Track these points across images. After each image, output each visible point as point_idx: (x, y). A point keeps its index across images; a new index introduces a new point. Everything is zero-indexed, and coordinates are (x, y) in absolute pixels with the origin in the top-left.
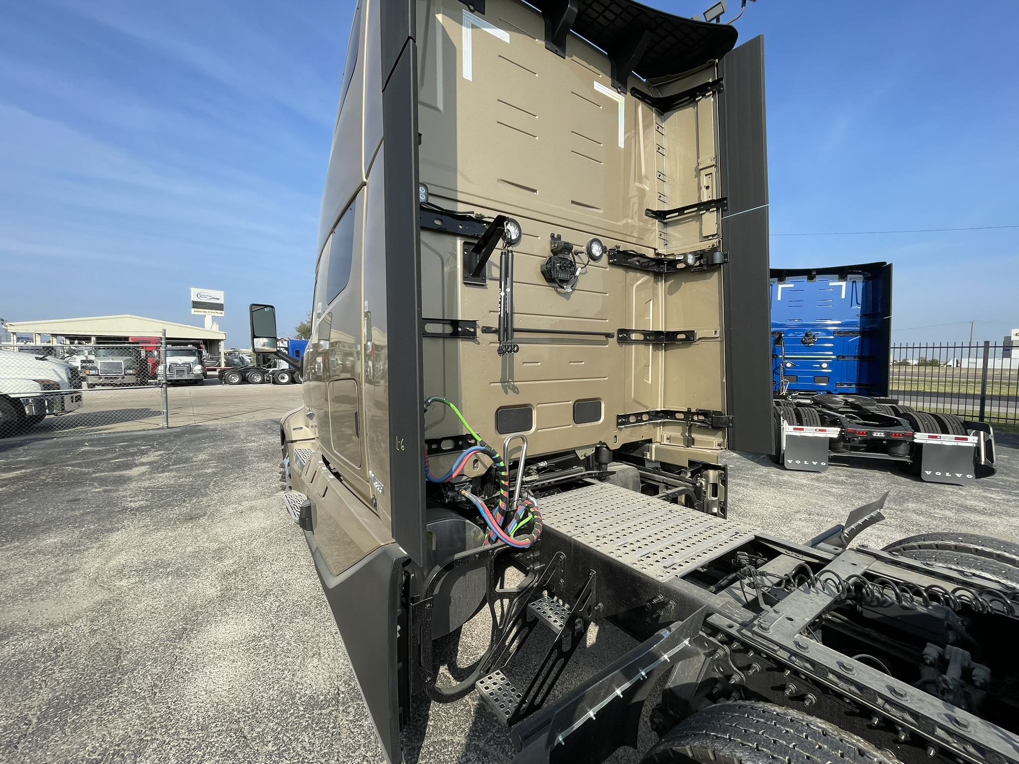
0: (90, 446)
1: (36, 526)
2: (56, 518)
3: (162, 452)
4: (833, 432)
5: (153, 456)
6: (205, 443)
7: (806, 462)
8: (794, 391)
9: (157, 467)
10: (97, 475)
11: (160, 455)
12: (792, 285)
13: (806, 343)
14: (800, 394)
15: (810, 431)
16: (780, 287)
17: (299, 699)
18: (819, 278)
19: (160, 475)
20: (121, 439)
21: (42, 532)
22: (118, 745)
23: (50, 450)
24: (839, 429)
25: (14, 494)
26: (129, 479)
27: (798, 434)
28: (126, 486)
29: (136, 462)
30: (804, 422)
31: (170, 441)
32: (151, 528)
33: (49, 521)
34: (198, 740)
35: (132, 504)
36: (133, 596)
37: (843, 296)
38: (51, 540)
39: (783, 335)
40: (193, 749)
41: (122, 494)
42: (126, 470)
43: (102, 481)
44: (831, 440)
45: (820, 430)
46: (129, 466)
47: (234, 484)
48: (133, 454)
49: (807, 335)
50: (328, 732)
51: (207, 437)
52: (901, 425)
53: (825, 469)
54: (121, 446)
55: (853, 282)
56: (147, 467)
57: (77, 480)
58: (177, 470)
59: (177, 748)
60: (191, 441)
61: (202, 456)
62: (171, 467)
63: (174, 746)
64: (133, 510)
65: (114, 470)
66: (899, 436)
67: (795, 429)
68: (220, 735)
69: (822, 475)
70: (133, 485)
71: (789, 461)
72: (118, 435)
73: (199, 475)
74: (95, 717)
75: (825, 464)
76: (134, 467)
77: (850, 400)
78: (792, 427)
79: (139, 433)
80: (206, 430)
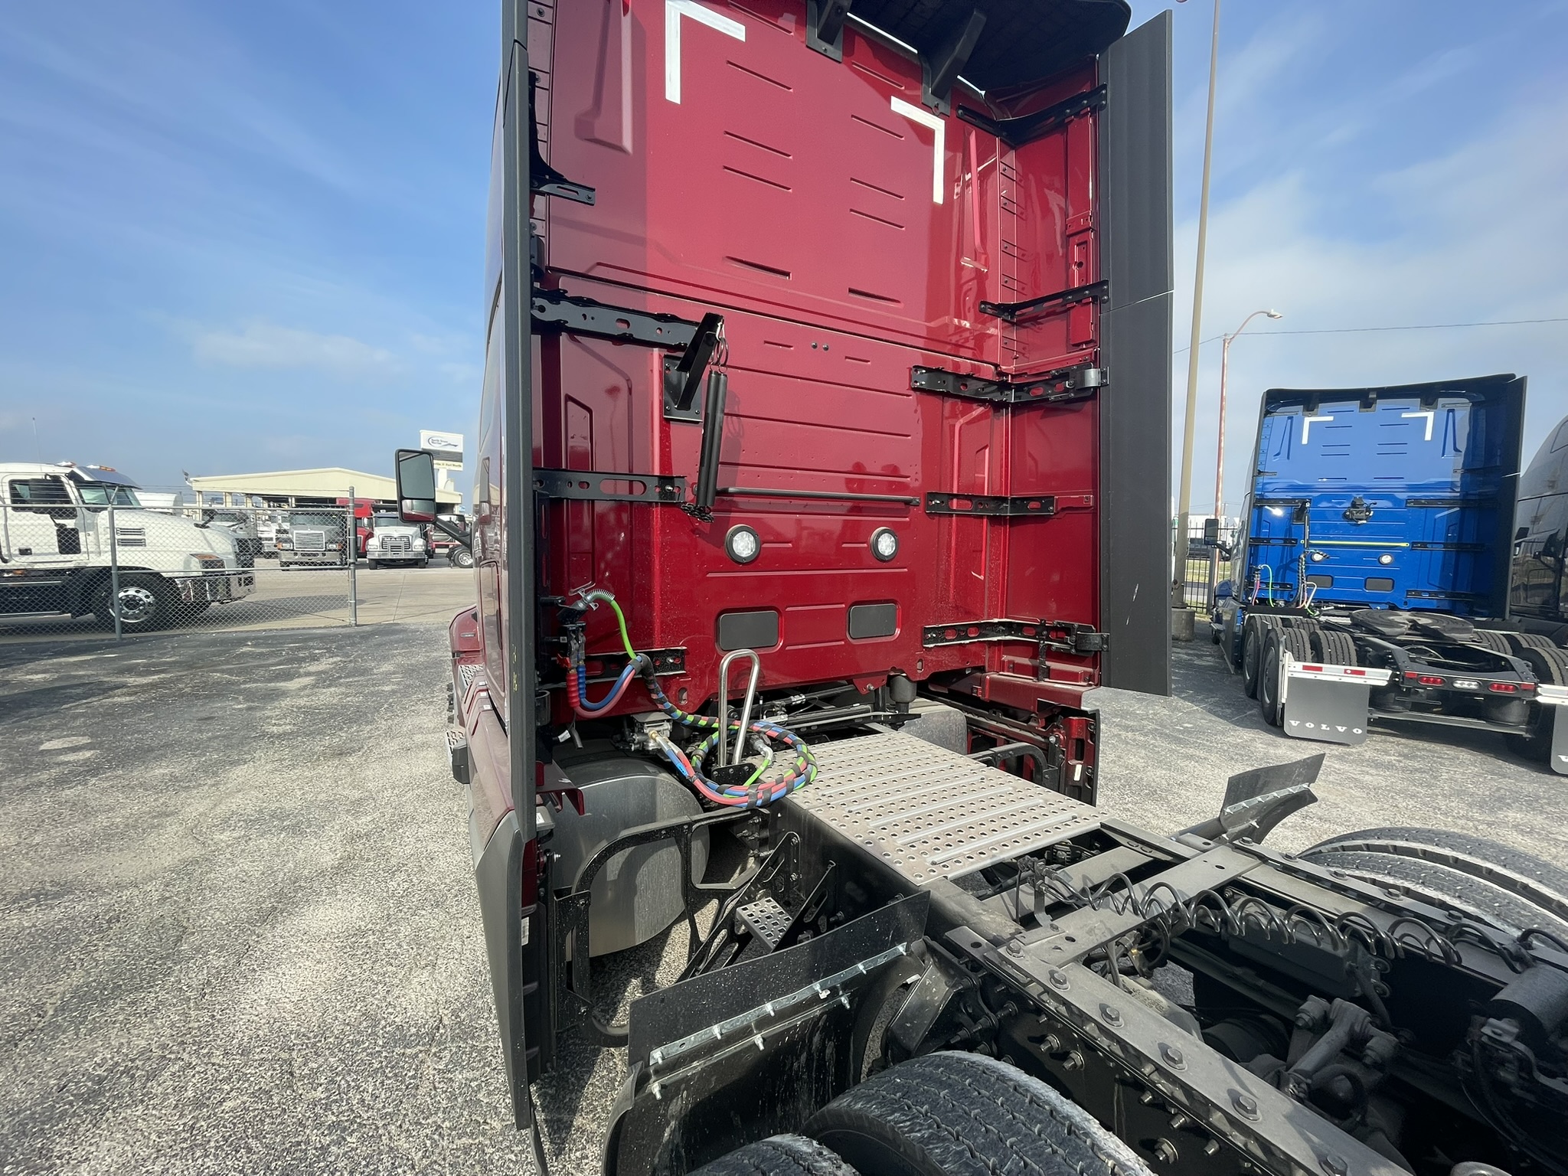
0: (252, 646)
1: (151, 750)
2: (177, 742)
3: (339, 659)
4: (1379, 677)
5: (324, 665)
6: (397, 649)
7: (1324, 727)
8: (1327, 602)
9: (325, 680)
10: (248, 686)
11: (335, 662)
12: (1331, 418)
13: (1352, 520)
14: (1336, 608)
15: (1332, 673)
16: (1307, 420)
17: (382, 1029)
18: (1381, 404)
19: (324, 690)
20: (294, 638)
21: (154, 758)
22: (133, 1061)
23: (203, 650)
24: (1390, 672)
25: (138, 708)
26: (284, 694)
27: (1310, 675)
28: (276, 704)
29: (301, 670)
30: (1326, 656)
31: (353, 644)
32: (286, 763)
33: (166, 745)
34: (231, 1068)
35: (275, 729)
36: (228, 856)
37: (1428, 437)
38: (160, 770)
39: (1308, 505)
40: (220, 1081)
41: (268, 713)
42: (285, 681)
43: (250, 696)
44: (1375, 691)
45: (1354, 672)
46: (288, 676)
47: (413, 708)
48: (303, 659)
49: (1354, 505)
50: (402, 1082)
51: (402, 640)
52: (1513, 669)
53: (1359, 741)
54: (291, 649)
55: (1449, 411)
56: (312, 678)
57: (221, 691)
58: (348, 685)
59: (202, 1075)
60: (380, 645)
61: (386, 667)
62: (342, 681)
63: (198, 1072)
64: (272, 737)
65: (270, 681)
66: (1507, 688)
67: (1305, 668)
68: (260, 1066)
69: (1354, 750)
70: (286, 703)
71: (1293, 722)
72: (292, 633)
73: (372, 694)
74: (121, 1018)
75: (1360, 731)
76: (298, 677)
77: (1423, 621)
78: (1300, 665)
79: (318, 631)
80: (404, 631)
